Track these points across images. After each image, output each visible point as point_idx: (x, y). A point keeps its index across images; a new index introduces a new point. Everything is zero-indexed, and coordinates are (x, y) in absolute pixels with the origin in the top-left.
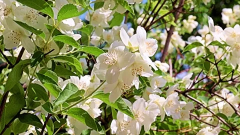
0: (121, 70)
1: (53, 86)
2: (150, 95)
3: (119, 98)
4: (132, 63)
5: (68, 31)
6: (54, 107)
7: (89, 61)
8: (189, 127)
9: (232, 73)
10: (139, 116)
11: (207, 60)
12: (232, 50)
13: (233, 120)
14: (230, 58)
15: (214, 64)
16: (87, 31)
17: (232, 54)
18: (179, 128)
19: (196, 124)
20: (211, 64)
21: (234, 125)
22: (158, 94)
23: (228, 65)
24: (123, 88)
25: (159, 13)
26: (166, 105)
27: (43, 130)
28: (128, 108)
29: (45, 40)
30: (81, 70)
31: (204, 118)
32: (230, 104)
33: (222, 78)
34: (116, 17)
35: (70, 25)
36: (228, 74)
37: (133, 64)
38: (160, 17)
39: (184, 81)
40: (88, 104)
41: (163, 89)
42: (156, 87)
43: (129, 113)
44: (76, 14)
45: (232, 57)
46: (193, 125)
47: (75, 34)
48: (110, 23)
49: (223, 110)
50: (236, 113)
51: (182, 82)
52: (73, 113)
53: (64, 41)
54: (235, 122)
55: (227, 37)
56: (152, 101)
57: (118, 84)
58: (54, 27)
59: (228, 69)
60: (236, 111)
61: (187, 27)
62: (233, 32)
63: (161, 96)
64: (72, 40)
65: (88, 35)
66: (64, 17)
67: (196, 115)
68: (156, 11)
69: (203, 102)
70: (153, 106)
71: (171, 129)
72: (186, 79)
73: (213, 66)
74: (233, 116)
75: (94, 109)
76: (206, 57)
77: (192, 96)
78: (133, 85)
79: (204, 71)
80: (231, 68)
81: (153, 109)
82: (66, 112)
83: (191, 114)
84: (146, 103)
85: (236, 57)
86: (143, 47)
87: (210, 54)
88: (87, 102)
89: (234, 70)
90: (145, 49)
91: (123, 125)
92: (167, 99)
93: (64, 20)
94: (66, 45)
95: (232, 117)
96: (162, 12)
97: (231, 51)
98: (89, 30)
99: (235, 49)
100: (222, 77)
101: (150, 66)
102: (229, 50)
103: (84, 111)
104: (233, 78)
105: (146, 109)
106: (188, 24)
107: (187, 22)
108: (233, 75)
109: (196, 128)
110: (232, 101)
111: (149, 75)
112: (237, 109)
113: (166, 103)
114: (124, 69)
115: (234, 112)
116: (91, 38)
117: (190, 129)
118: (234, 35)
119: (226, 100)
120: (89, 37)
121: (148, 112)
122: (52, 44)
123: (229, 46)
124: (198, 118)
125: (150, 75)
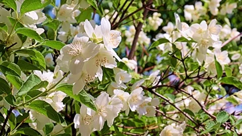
0: (85, 61)
1: (15, 78)
2: (115, 91)
3: (82, 91)
4: (96, 54)
5: (30, 25)
6: (16, 100)
7: (55, 56)
8: (155, 124)
9: (198, 70)
10: (102, 111)
11: (173, 56)
12: (199, 45)
13: (200, 116)
14: (197, 55)
15: (181, 61)
16: (53, 26)
17: (199, 50)
18: (146, 125)
19: (162, 121)
20: (177, 60)
21: (200, 121)
22: (122, 89)
23: (194, 61)
24: (87, 80)
25: (128, 10)
26: (131, 100)
27: (5, 124)
28: (91, 101)
29: (7, 33)
30: (44, 64)
31: (170, 115)
32: (195, 100)
33: (188, 75)
34: (83, 13)
35: (34, 19)
36: (194, 70)
37: (97, 56)
38: (129, 14)
39: (151, 78)
40: (50, 98)
41: (127, 84)
42: (121, 82)
43: (92, 107)
44: (39, 6)
45: (198, 53)
46: (159, 121)
47: (38, 27)
48: (77, 18)
49: (189, 106)
50: (203, 109)
51: (149, 79)
52: (36, 105)
53: (27, 35)
54: (201, 119)
55: (193, 33)
56: (115, 96)
57: (82, 75)
58: (17, 20)
59: (195, 65)
60: (202, 107)
61: (152, 25)
62: (200, 28)
63: (125, 91)
64: (35, 34)
65: (54, 30)
66: (27, 9)
67: (162, 112)
68: (125, 8)
69: (170, 99)
70: (116, 101)
71: (137, 126)
72: (153, 76)
73: (179, 63)
74: (200, 112)
75: (57, 103)
76: (173, 53)
77: (159, 93)
78: (96, 76)
79: (170, 67)
80: (197, 65)
81: (116, 103)
82: (28, 105)
83: (158, 111)
84: (110, 98)
85: (203, 53)
86: (107, 39)
87: (177, 51)
88: (50, 95)
89: (200, 67)
90: (109, 40)
91: (86, 119)
92: (131, 94)
93: (27, 13)
94: (29, 39)
95: (198, 113)
96: (131, 9)
97: (198, 47)
98: (55, 25)
99: (201, 45)
100: (188, 73)
101: (114, 57)
102: (196, 46)
103: (47, 104)
104: (200, 74)
105: (110, 104)
106: (153, 22)
107: (153, 19)
108: (199, 71)
109: (162, 125)
110: (198, 97)
111: (112, 66)
112: (203, 105)
113: (130, 98)
114: (88, 59)
115: (201, 108)
116: (58, 34)
117: (157, 127)
118: (200, 32)
119: (192, 96)
120: (56, 32)
121: (111, 107)
122: (14, 38)
123: (196, 42)
124: (164, 114)
125: (114, 66)
